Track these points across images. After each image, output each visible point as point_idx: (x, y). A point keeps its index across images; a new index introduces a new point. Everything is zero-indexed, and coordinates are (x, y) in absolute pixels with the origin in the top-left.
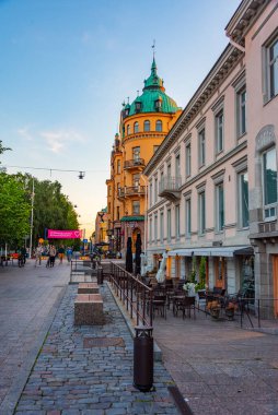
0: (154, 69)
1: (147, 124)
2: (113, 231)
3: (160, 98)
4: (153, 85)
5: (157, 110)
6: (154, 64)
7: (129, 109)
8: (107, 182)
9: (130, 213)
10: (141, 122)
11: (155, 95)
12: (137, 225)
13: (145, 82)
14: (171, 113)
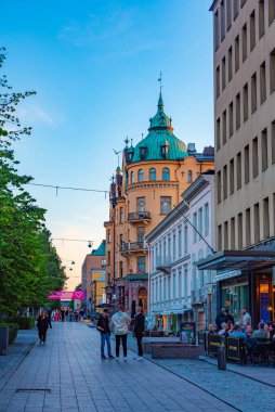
0: (160, 106)
1: (152, 172)
2: (113, 288)
3: (167, 143)
4: (160, 125)
5: (164, 157)
6: (160, 100)
7: (133, 153)
8: (106, 224)
9: (135, 271)
10: (146, 169)
11: (161, 138)
12: (142, 285)
13: (151, 120)
14: (179, 160)
